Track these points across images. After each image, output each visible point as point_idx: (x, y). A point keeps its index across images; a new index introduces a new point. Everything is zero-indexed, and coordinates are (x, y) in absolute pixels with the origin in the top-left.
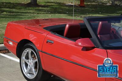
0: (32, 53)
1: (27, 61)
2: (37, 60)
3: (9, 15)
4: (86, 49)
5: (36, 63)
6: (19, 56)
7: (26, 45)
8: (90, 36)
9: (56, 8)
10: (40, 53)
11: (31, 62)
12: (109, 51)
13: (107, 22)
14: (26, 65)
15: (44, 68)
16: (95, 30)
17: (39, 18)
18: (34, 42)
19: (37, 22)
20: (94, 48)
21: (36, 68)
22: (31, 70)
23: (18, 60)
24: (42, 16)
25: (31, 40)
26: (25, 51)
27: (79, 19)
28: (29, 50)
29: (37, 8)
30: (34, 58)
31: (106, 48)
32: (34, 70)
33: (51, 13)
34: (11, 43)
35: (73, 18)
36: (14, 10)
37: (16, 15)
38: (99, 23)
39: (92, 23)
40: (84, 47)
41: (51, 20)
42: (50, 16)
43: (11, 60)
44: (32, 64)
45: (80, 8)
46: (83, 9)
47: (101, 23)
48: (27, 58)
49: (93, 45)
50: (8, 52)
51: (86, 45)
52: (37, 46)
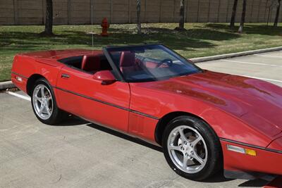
0: (45, 90)
1: (39, 99)
2: (51, 98)
3: (19, 47)
4: (107, 83)
5: (50, 101)
6: (30, 94)
7: (37, 81)
8: (110, 68)
9: (75, 38)
10: (54, 89)
11: (45, 101)
12: (132, 84)
13: (129, 52)
14: (39, 104)
15: (59, 107)
16: (116, 61)
17: (54, 49)
18: (46, 77)
19: (53, 53)
20: (115, 81)
21: (50, 107)
22: (44, 109)
23: (29, 99)
24: (57, 47)
25: (43, 74)
26: (37, 88)
27: (99, 49)
28: (42, 87)
29: (53, 38)
30: (47, 95)
31: (128, 81)
32: (48, 109)
33: (69, 43)
34: (20, 79)
35: (93, 48)
36: (25, 41)
37: (27, 47)
38: (121, 53)
39: (113, 53)
40: (104, 81)
41: (70, 51)
42: (67, 47)
43: (21, 99)
44: (46, 102)
45: (102, 38)
46: (105, 38)
47: (123, 53)
48: (40, 95)
49: (114, 79)
50: (19, 90)
51: (107, 79)
52: (51, 81)
